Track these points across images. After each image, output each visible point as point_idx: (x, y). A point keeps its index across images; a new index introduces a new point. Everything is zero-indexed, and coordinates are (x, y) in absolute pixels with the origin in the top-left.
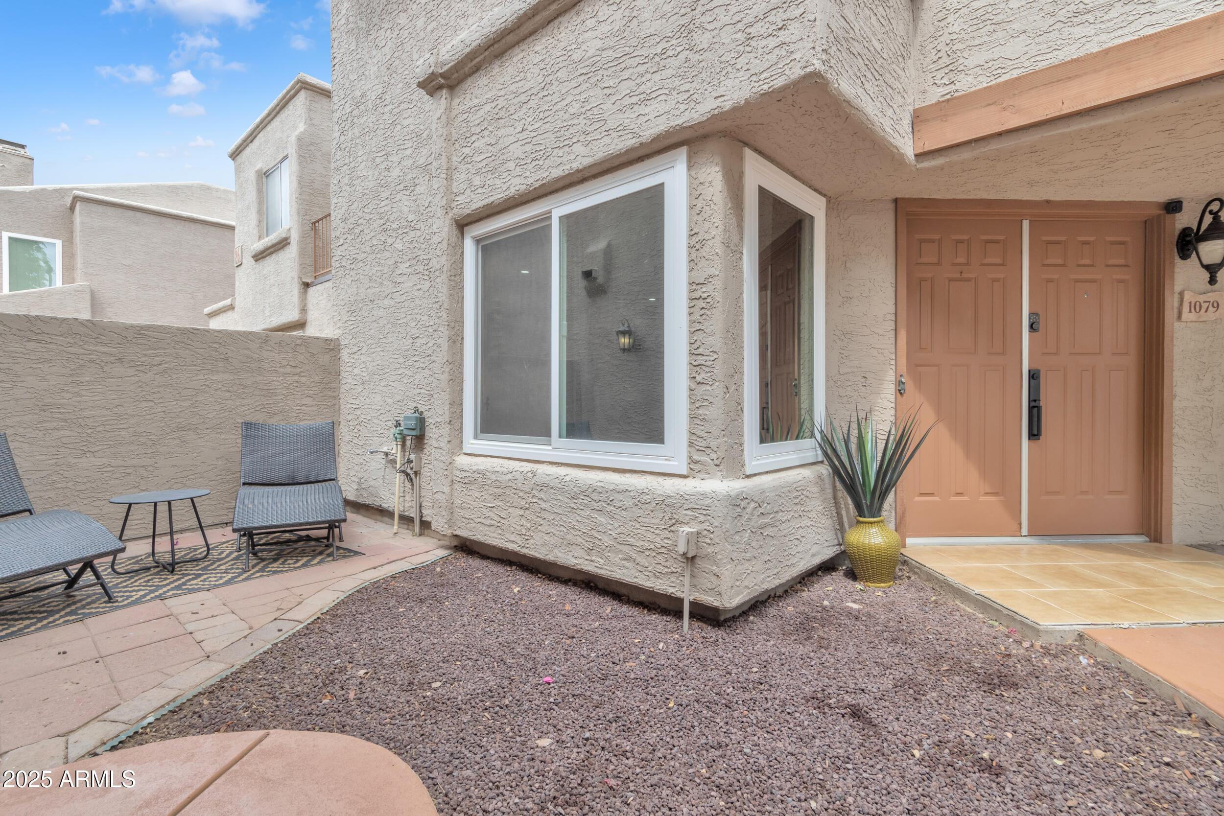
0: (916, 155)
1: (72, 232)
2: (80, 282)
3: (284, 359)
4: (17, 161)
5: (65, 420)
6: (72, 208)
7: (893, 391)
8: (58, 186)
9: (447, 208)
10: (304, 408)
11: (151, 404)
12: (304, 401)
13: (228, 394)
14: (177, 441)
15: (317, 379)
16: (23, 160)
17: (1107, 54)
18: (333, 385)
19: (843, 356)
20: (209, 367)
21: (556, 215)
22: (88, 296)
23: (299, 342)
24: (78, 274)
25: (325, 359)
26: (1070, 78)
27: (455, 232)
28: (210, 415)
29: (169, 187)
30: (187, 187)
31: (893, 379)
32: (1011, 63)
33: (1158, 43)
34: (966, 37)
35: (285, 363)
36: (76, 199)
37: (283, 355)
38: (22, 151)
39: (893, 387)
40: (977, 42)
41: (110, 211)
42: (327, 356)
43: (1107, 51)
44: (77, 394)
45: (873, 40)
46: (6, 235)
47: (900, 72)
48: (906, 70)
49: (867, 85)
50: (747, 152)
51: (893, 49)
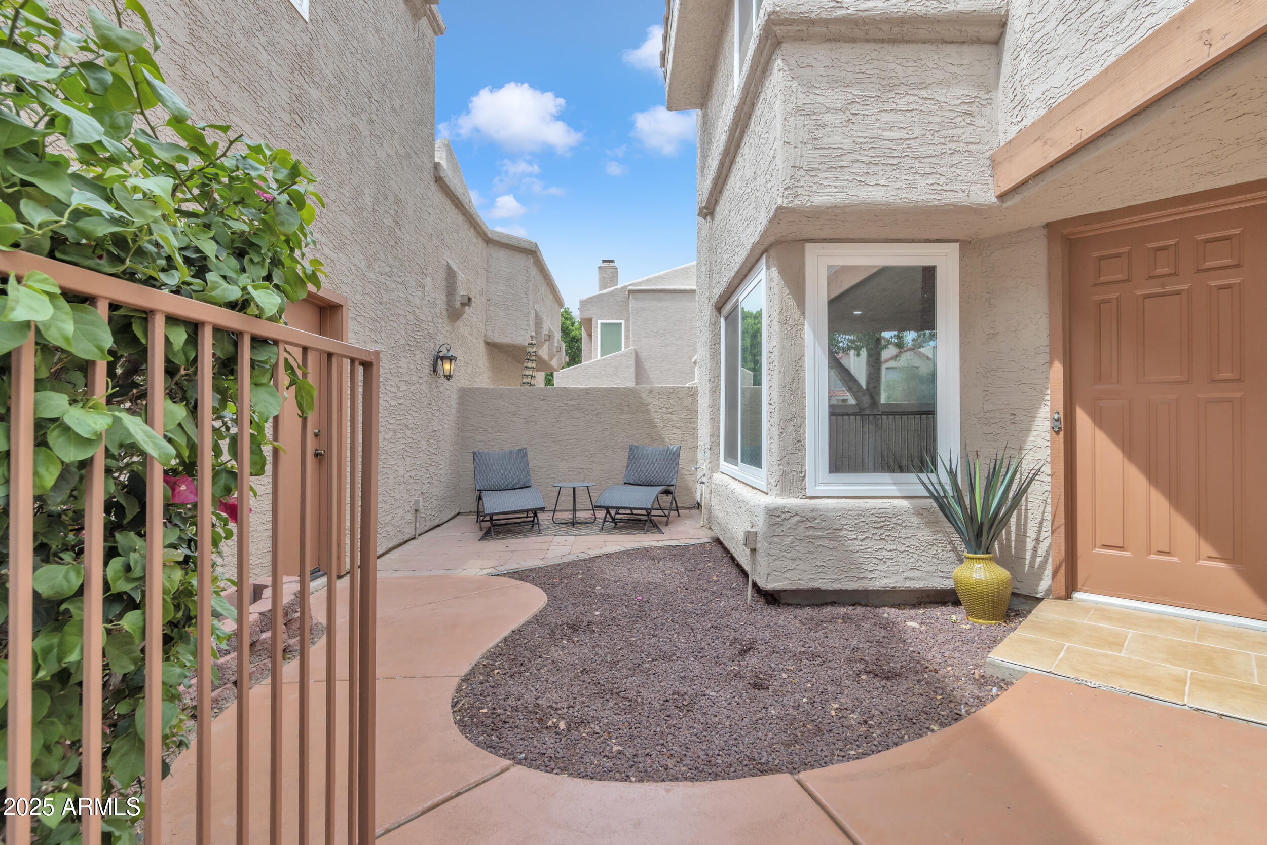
0: (997, 197)
1: (629, 313)
2: (631, 347)
3: (662, 403)
4: (611, 272)
5: (554, 442)
6: (629, 297)
7: (1049, 429)
8: (626, 284)
9: (713, 298)
10: (674, 436)
11: (591, 433)
12: (674, 431)
13: (629, 427)
14: (603, 455)
15: (682, 416)
17: (1107, 73)
18: (693, 420)
19: (988, 393)
20: (619, 410)
23: (671, 391)
24: (631, 341)
25: (688, 402)
26: (1085, 103)
28: (620, 440)
31: (1048, 415)
32: (1058, 91)
33: (1142, 53)
34: (1031, 71)
35: (662, 405)
36: (631, 292)
37: (661, 401)
39: (1049, 424)
40: (1037, 75)
41: (648, 294)
42: (689, 399)
43: (1106, 71)
44: (559, 428)
45: (887, 134)
46: (599, 322)
47: (957, 132)
48: (978, 121)
49: (870, 179)
50: (808, 246)
51: (937, 119)
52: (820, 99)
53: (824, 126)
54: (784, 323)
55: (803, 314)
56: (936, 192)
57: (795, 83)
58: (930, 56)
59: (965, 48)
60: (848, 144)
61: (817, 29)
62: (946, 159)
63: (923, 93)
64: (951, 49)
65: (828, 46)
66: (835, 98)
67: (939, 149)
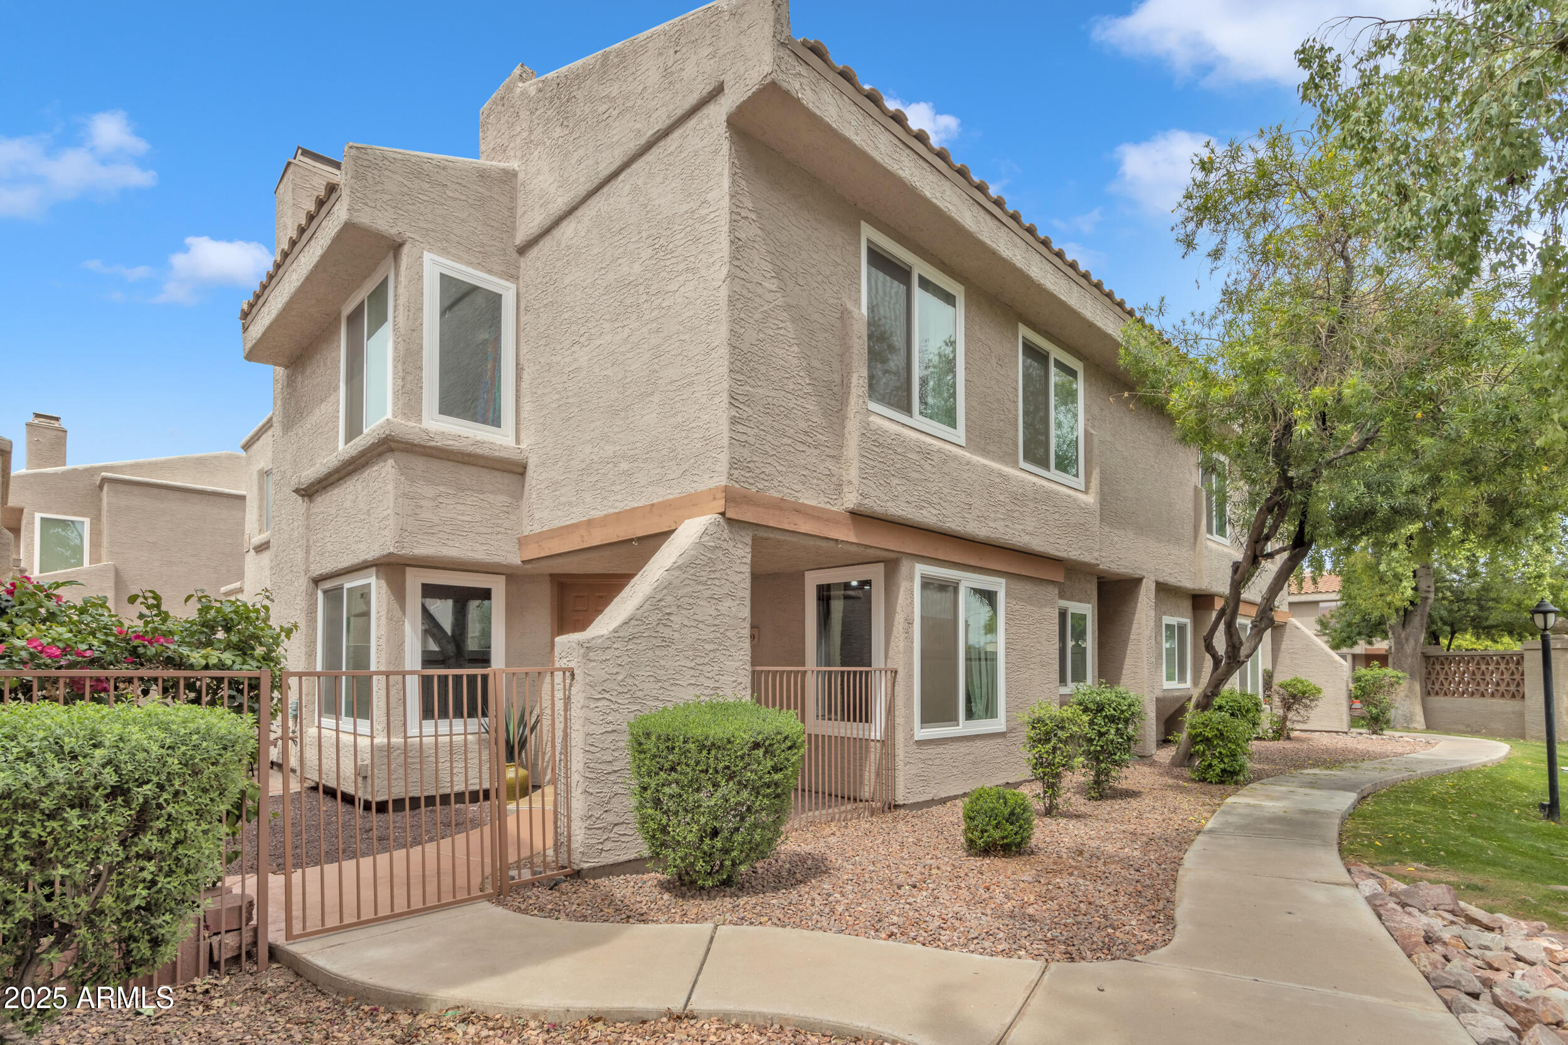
0: (522, 562)
1: (100, 510)
2: (106, 562)
4: (51, 434)
6: (101, 487)
8: (88, 465)
9: (307, 571)
16: (55, 433)
21: (347, 586)
22: (112, 575)
24: (104, 551)
27: (312, 585)
29: (197, 459)
30: (215, 457)
36: (105, 480)
38: (56, 424)
41: (135, 489)
45: (460, 517)
46: (38, 516)
47: (500, 522)
48: (512, 517)
49: (450, 543)
50: (408, 569)
51: (489, 513)
52: (419, 490)
53: (421, 507)
54: (390, 619)
55: (404, 614)
56: (488, 554)
57: (403, 478)
58: (486, 476)
59: (505, 474)
60: (436, 520)
61: (418, 449)
62: (494, 536)
63: (481, 496)
64: (496, 473)
65: (425, 458)
66: (429, 491)
67: (490, 530)
